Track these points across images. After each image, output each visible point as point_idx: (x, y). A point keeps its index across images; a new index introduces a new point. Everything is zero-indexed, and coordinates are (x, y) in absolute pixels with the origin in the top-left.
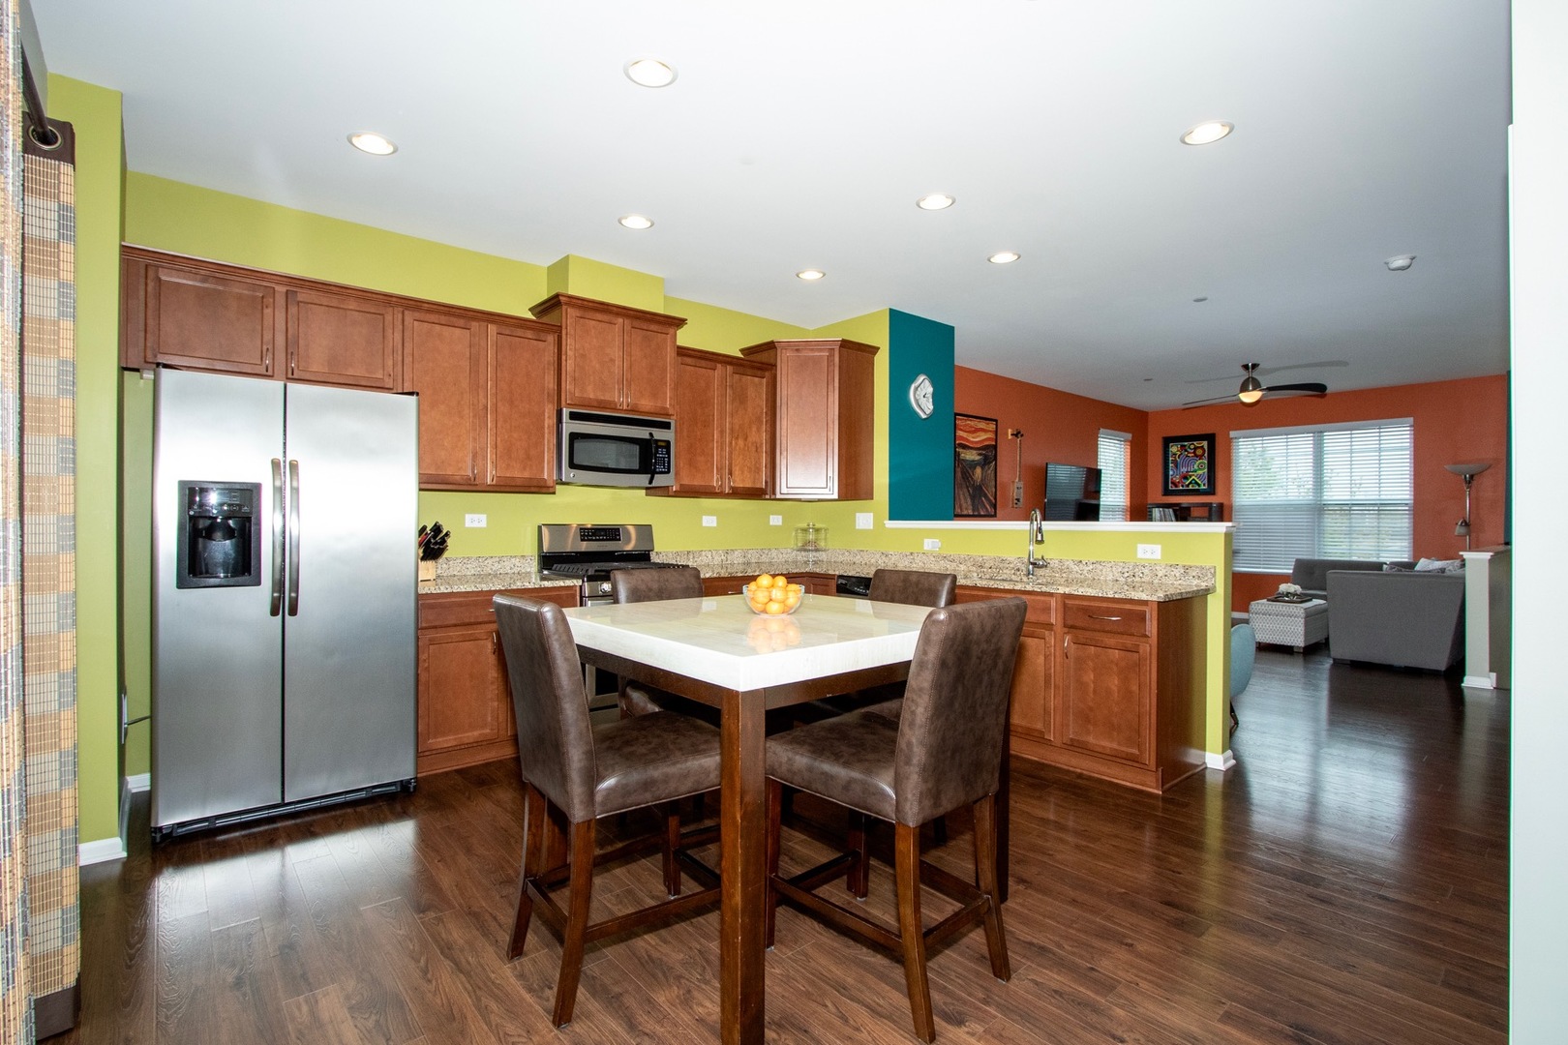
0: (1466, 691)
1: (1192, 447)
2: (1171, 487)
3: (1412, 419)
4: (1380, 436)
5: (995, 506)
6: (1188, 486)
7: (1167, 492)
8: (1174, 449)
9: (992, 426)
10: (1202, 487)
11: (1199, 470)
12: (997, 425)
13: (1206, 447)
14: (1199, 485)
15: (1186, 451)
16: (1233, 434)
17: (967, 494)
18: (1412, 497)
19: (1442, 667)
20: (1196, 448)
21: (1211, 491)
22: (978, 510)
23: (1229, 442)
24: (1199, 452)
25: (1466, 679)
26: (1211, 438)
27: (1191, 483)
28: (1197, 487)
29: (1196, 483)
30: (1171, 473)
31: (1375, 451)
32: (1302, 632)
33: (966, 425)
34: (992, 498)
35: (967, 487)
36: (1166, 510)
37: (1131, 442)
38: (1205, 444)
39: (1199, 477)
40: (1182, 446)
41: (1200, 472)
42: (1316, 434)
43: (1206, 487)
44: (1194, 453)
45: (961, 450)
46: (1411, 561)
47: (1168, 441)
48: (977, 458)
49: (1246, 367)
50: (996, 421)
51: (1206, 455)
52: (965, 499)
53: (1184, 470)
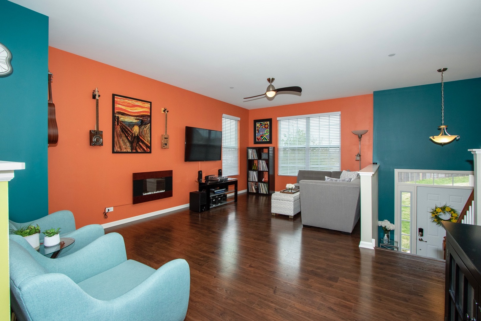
0: (361, 250)
1: (264, 124)
2: (257, 140)
3: (340, 112)
4: (329, 120)
5: (150, 148)
6: (263, 140)
7: (256, 143)
8: (258, 125)
9: (148, 105)
10: (268, 141)
11: (266, 133)
12: (151, 105)
13: (269, 124)
14: (267, 140)
15: (262, 126)
16: (278, 119)
17: (126, 141)
18: (340, 144)
19: (350, 231)
20: (265, 124)
21: (270, 142)
22: (136, 149)
23: (277, 121)
24: (266, 126)
25: (361, 242)
26: (270, 120)
27: (264, 139)
28: (266, 141)
29: (266, 139)
30: (257, 135)
31: (328, 126)
32: (293, 209)
33: (124, 102)
34: (148, 143)
35: (127, 137)
36: (254, 150)
37: (240, 121)
38: (268, 123)
39: (266, 136)
40: (261, 124)
41: (267, 134)
42: (307, 119)
43: (269, 141)
44: (265, 126)
45: (120, 116)
46: (340, 171)
47: (256, 121)
48: (135, 121)
49: (269, 80)
50: (151, 103)
51: (269, 127)
52: (125, 143)
53: (261, 133)
